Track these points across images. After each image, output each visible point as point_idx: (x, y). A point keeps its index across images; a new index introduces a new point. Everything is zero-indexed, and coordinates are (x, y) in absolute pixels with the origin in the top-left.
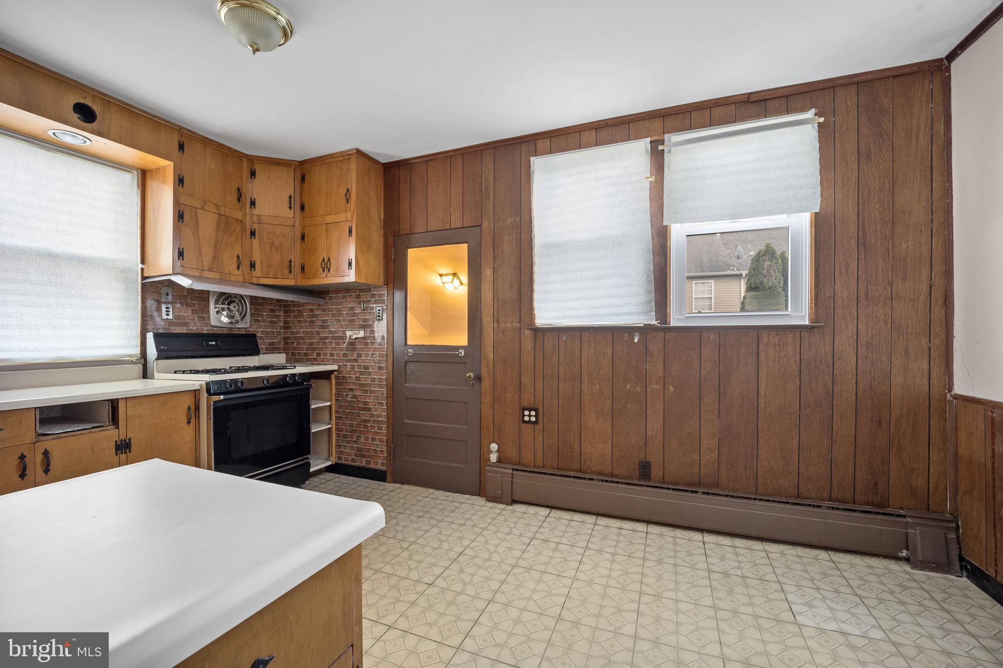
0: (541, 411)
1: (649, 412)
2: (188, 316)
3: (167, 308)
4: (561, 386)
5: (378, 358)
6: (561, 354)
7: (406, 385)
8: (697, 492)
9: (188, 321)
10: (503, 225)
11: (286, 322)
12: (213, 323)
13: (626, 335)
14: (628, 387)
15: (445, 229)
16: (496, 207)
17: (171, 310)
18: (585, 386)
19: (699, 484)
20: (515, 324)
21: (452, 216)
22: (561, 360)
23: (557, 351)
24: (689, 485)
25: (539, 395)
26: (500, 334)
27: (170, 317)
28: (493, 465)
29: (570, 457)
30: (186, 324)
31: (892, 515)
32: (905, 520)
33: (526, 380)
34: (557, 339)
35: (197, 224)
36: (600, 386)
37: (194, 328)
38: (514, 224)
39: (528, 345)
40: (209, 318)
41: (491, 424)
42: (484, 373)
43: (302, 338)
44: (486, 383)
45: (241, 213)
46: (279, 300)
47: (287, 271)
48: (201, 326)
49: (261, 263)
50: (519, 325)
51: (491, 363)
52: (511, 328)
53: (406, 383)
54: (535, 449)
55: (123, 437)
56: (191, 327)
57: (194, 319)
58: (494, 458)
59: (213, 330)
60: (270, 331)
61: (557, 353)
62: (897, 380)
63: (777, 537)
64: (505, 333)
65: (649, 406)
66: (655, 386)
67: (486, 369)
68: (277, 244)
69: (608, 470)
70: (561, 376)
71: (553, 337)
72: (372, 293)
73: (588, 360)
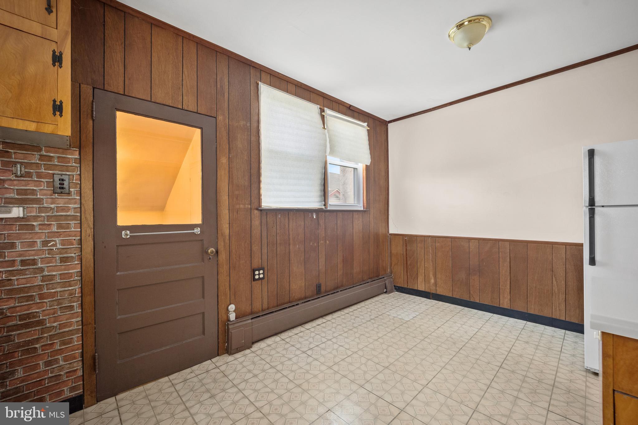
0: (266, 269)
1: (320, 256)
4: (278, 249)
5: (59, 246)
6: (278, 227)
7: (118, 273)
8: (338, 292)
10: (236, 125)
13: (310, 214)
14: (311, 244)
15: (175, 106)
16: (230, 107)
18: (291, 247)
19: (337, 288)
20: (247, 206)
21: (185, 98)
22: (278, 231)
23: (275, 225)
24: (334, 289)
25: (265, 257)
26: (235, 213)
28: (234, 323)
29: (284, 295)
31: (381, 278)
32: (384, 279)
33: (255, 248)
34: (275, 217)
36: (299, 246)
38: (245, 127)
39: (256, 222)
41: (228, 289)
42: (221, 247)
44: (223, 256)
50: (250, 207)
51: (227, 237)
52: (244, 209)
53: (117, 271)
54: (263, 298)
58: (232, 317)
61: (275, 227)
62: (380, 230)
63: (352, 303)
64: (239, 213)
65: (320, 253)
66: (322, 242)
67: (222, 244)
69: (303, 296)
70: (278, 242)
71: (273, 215)
72: (44, 153)
73: (293, 231)
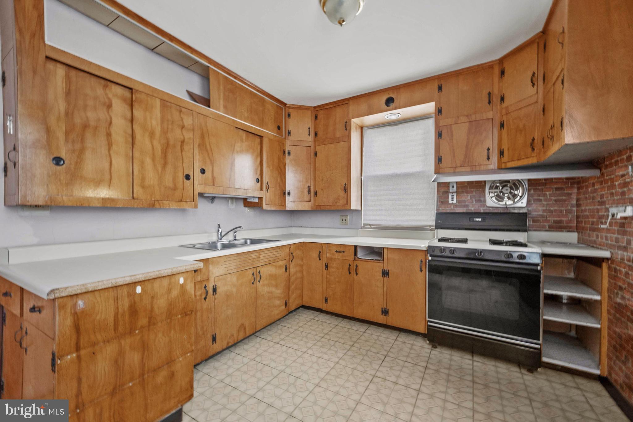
2: (468, 200)
3: (452, 196)
9: (468, 204)
11: (578, 200)
12: (488, 205)
17: (455, 197)
27: (455, 201)
30: (466, 206)
35: (452, 135)
37: (473, 209)
40: (485, 201)
43: (587, 217)
45: (492, 112)
46: (568, 179)
47: (530, 149)
48: (479, 207)
49: (508, 149)
55: (385, 268)
56: (470, 208)
57: (472, 202)
59: (490, 210)
60: (555, 210)
68: (521, 126)
